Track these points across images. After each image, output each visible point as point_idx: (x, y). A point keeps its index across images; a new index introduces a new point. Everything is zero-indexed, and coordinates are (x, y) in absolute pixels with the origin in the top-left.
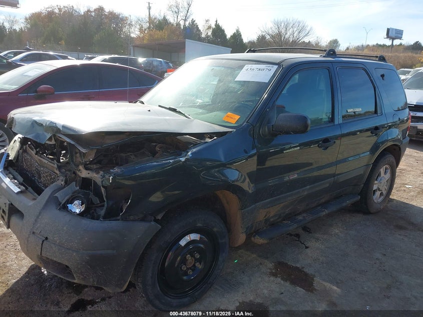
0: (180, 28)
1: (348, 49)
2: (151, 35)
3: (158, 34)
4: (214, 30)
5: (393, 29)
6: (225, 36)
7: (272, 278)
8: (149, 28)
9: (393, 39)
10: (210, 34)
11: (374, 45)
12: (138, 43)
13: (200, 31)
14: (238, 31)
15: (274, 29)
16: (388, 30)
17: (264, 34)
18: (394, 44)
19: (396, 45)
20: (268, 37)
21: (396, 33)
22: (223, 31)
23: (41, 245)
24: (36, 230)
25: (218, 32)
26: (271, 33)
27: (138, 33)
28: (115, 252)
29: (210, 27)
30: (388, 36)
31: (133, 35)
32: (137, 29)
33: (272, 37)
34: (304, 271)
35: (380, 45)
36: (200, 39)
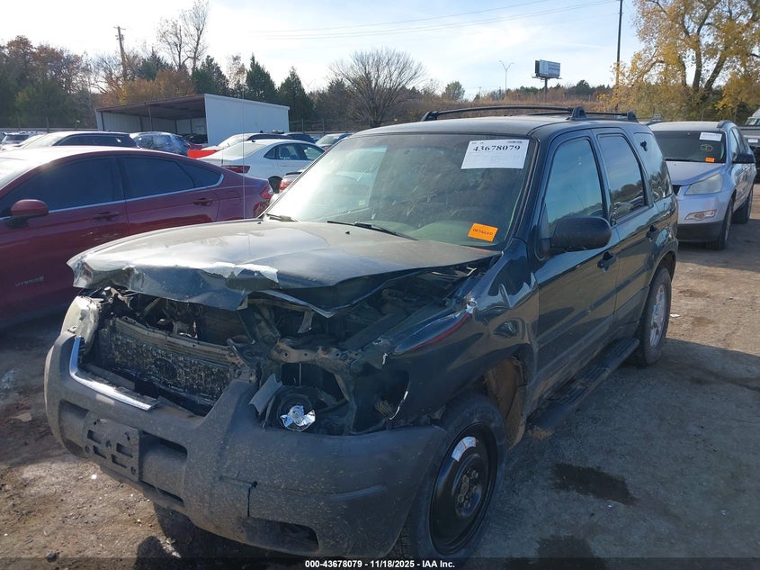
0: (186, 73)
1: (478, 97)
2: (131, 89)
3: (146, 87)
4: (250, 74)
5: (545, 62)
6: (271, 84)
7: (563, 493)
8: (125, 75)
9: (546, 78)
10: (243, 81)
11: (517, 90)
12: (108, 104)
13: (224, 77)
14: (293, 75)
15: (356, 68)
16: (537, 64)
17: (340, 78)
18: (549, 87)
19: (551, 88)
20: (347, 83)
21: (549, 68)
22: (267, 76)
23: (246, 498)
24: (227, 472)
25: (258, 77)
26: (352, 75)
27: (104, 85)
28: (385, 488)
29: (241, 70)
30: (538, 74)
31: (94, 90)
32: (100, 79)
33: (354, 82)
34: (603, 474)
35: (527, 90)
36: (226, 92)
